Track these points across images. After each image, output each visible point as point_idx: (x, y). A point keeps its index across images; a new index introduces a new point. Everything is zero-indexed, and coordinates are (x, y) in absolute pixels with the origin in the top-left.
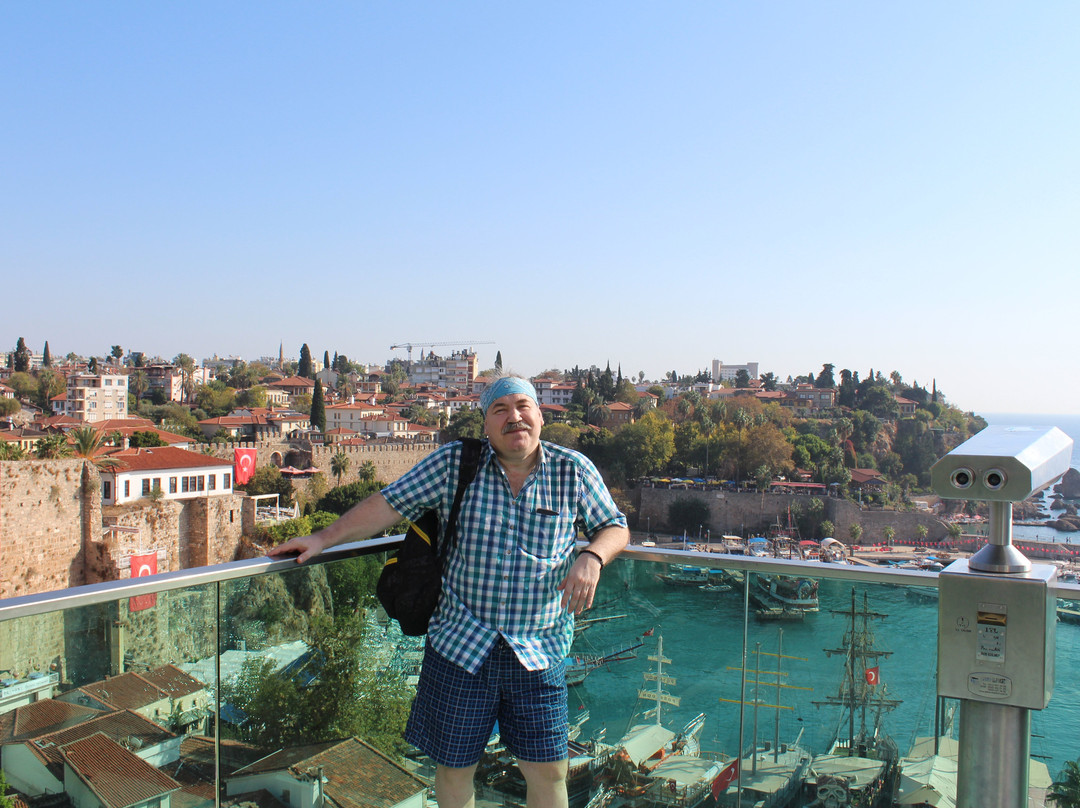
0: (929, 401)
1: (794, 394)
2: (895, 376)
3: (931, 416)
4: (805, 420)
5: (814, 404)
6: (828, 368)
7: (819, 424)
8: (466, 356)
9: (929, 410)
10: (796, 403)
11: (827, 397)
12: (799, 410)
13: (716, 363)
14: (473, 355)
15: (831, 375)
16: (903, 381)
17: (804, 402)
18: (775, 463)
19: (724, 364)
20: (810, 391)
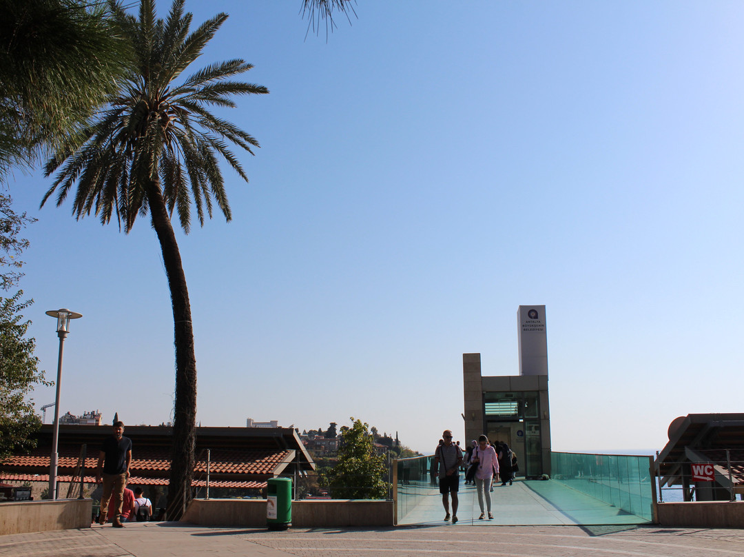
0: (394, 445)
1: (313, 442)
2: (374, 430)
3: (396, 454)
4: (322, 459)
5: (325, 448)
6: (333, 425)
7: (330, 460)
8: (94, 416)
9: (395, 451)
10: (314, 448)
11: (334, 444)
12: (316, 452)
13: (249, 421)
14: (99, 415)
15: (335, 430)
16: (378, 433)
17: (319, 446)
18: (308, 485)
19: (255, 421)
20: (322, 440)
